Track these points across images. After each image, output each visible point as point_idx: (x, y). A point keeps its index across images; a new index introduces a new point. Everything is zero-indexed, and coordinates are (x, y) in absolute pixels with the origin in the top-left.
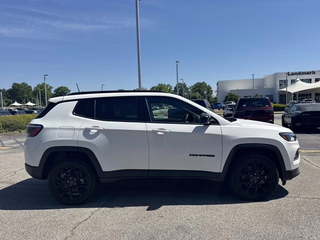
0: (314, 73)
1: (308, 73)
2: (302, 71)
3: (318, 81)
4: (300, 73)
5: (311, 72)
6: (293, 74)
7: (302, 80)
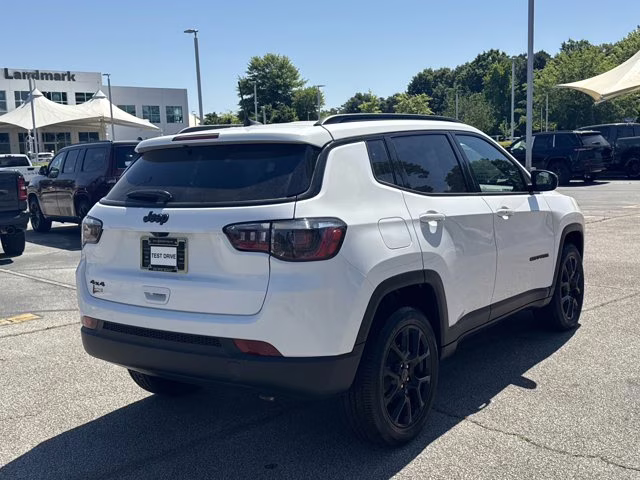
0: (71, 77)
1: (58, 77)
2: (42, 70)
3: (83, 100)
4: (36, 75)
5: (64, 75)
6: (17, 75)
7: (48, 96)
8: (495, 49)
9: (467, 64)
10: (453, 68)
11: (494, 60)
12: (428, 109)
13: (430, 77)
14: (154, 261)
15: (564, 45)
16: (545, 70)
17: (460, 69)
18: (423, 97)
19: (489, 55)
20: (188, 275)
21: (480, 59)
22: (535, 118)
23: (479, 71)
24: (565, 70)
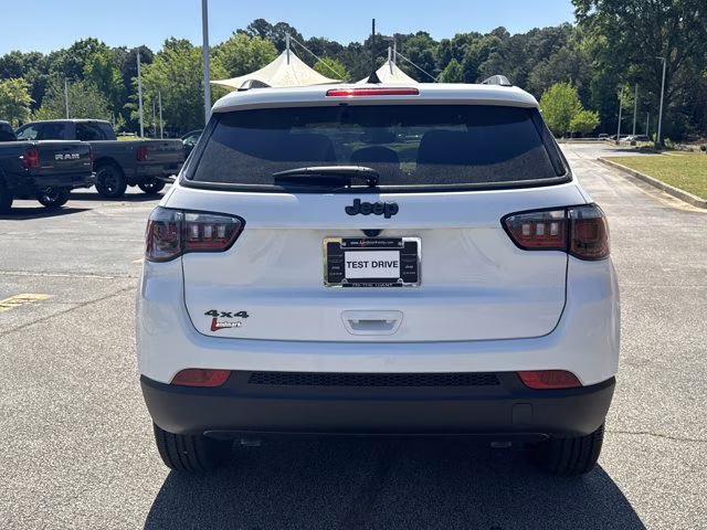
8: (93, 38)
9: (63, 50)
10: (46, 53)
11: (93, 50)
12: (28, 96)
13: (20, 61)
14: (350, 273)
15: (167, 42)
16: (153, 65)
17: (55, 56)
18: (20, 82)
19: (87, 43)
20: (420, 289)
21: (78, 46)
22: (146, 115)
23: (79, 60)
24: (175, 68)
